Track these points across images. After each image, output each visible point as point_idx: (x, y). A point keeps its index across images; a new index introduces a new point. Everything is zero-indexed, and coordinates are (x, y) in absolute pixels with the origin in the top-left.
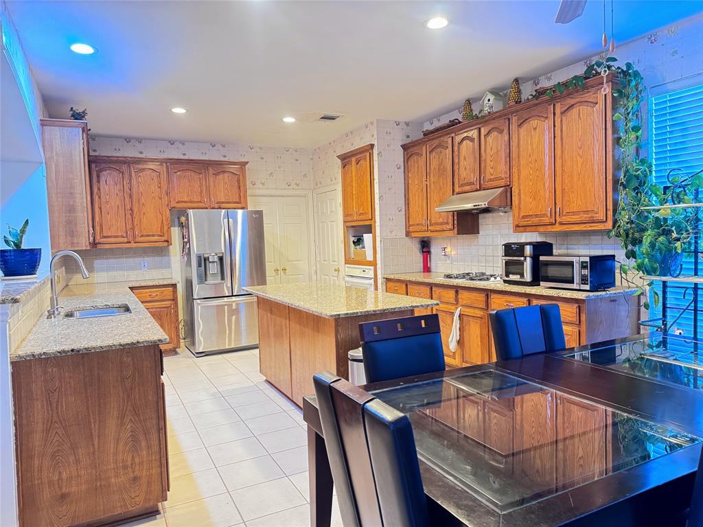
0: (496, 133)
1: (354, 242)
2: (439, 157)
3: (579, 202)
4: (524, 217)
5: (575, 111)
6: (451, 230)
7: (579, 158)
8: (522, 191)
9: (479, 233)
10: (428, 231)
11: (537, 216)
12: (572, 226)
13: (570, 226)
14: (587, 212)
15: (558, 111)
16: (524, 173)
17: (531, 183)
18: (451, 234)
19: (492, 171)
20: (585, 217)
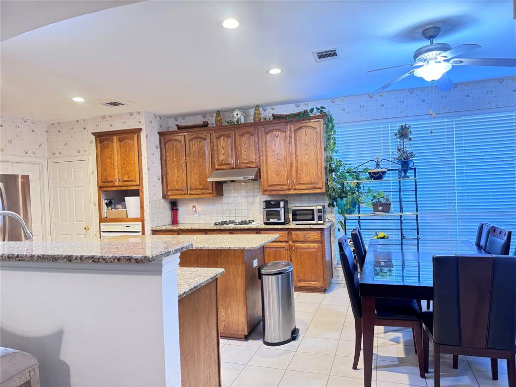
0: (248, 136)
1: (106, 204)
2: (199, 145)
3: (307, 178)
4: (270, 186)
5: (303, 130)
6: (210, 193)
7: (305, 155)
8: (269, 171)
9: (223, 196)
10: (187, 194)
11: (279, 185)
12: (302, 191)
13: (300, 191)
14: (311, 183)
15: (293, 129)
16: (270, 160)
17: (275, 167)
18: (210, 196)
19: (245, 157)
20: (310, 186)
